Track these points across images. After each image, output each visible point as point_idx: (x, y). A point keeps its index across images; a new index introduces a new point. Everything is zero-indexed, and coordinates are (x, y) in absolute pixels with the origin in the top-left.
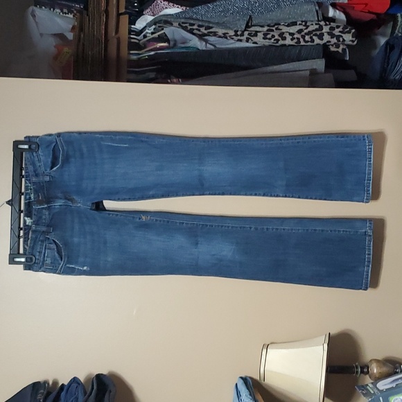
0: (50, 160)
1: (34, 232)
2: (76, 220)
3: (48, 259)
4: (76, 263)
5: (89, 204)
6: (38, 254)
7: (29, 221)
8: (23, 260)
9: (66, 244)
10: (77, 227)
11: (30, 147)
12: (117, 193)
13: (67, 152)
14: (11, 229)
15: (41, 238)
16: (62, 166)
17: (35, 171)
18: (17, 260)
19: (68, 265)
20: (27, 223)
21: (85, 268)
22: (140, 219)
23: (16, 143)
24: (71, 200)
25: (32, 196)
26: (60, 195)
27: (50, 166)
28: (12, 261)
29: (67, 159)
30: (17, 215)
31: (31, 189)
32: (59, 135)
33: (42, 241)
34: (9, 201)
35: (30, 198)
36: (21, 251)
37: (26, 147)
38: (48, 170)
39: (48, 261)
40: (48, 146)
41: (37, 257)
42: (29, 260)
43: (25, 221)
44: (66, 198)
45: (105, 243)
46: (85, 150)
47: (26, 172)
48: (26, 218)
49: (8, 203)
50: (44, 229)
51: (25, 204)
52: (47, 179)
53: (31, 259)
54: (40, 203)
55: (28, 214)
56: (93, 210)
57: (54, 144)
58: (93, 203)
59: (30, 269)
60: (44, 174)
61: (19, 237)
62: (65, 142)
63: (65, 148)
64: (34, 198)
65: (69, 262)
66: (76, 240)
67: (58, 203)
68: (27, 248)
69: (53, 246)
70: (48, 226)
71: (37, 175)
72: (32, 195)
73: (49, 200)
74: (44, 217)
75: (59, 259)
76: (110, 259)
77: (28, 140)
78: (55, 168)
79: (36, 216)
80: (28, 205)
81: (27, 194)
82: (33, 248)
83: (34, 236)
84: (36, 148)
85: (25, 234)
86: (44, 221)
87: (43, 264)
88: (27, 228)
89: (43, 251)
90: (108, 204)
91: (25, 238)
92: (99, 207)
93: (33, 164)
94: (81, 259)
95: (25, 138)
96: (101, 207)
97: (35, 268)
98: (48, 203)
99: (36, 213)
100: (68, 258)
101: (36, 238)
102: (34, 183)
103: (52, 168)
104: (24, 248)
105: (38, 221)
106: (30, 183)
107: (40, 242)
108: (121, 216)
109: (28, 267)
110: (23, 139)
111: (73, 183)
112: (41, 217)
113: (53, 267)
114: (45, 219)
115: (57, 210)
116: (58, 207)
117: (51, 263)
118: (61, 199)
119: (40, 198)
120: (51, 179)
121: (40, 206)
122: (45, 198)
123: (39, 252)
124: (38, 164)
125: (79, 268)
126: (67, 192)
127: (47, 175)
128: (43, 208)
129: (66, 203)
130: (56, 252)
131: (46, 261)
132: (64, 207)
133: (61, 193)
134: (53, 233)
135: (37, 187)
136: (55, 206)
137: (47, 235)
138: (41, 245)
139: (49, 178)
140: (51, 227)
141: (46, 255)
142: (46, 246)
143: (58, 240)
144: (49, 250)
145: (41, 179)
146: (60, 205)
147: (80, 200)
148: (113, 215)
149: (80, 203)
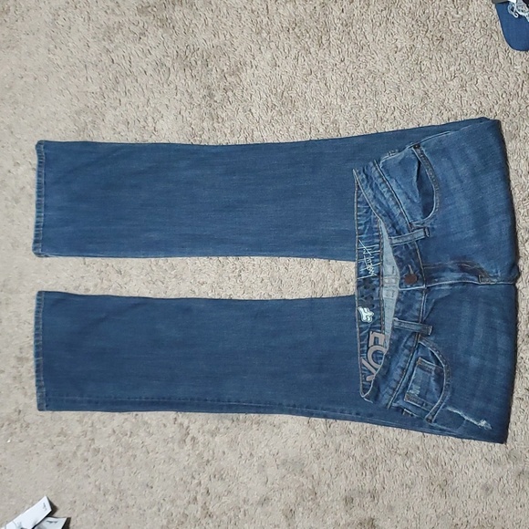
2: (481, 319)
3: (414, 386)
4: (467, 409)
6: (399, 371)
10: (480, 332)
15: (409, 344)
19: (450, 409)
21: (483, 423)
26: (450, 264)
27: (420, 209)
33: (412, 350)
38: (419, 217)
44: (462, 269)
48: (361, 309)
50: (415, 327)
54: (411, 281)
60: (411, 228)
65: (451, 403)
66: (474, 361)
67: (448, 280)
69: (431, 366)
70: (424, 322)
73: (428, 276)
74: (417, 306)
78: (432, 213)
83: (395, 337)
86: (416, 314)
87: (403, 393)
89: (410, 369)
98: (428, 280)
100: (453, 392)
101: (400, 341)
103: (425, 216)
105: (404, 312)
107: (406, 351)
112: (410, 307)
113: (422, 405)
114: (419, 310)
115: (445, 294)
116: (447, 287)
117: (419, 395)
118: (452, 271)
119: (412, 272)
120: (427, 234)
121: (412, 286)
122: (421, 274)
123: (403, 369)
124: (397, 212)
125: (471, 420)
126: (465, 257)
127: (419, 228)
128: (417, 290)
129: (464, 279)
130: (432, 379)
131: (411, 389)
132: (460, 287)
133: (451, 259)
134: (432, 338)
135: (401, 254)
136: (440, 285)
137: (421, 340)
138: (408, 356)
139: (423, 234)
140: (430, 325)
141: (413, 378)
142: (417, 359)
143: (439, 355)
144: (419, 370)
145: (409, 238)
146: (451, 285)
147: (495, 271)
149: (495, 277)
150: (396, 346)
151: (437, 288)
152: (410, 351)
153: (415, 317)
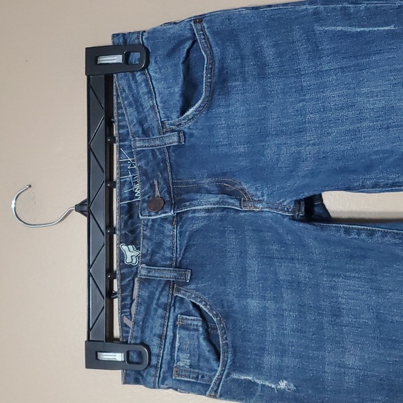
0: (177, 89)
1: (145, 282)
2: (252, 250)
3: (181, 356)
4: (258, 370)
5: (288, 202)
6: (156, 341)
7: (131, 254)
8: (119, 357)
9: (227, 316)
11: (126, 58)
13: (222, 60)
14: (90, 275)
15: (163, 300)
16: (209, 104)
17: (141, 123)
18: (105, 356)
19: (235, 376)
20: (128, 260)
21: (283, 385)
23: (93, 54)
25: (138, 189)
26: (206, 182)
27: (179, 105)
28: (93, 361)
29: (221, 82)
30: (103, 239)
31: (133, 171)
32: (199, 20)
33: (166, 307)
34: (82, 204)
35: (132, 193)
36: (117, 333)
37: (117, 59)
38: (175, 115)
39: (184, 361)
40: (172, 53)
41: (155, 350)
42: (134, 357)
43: (122, 255)
44: (222, 191)
45: (336, 313)
46: (269, 53)
47: (120, 127)
48: (124, 247)
49: (80, 208)
50: (169, 275)
51: (121, 208)
52: (173, 139)
53: (140, 354)
54: (156, 206)
55: (131, 238)
56: (300, 221)
57: (187, 45)
58: (298, 202)
59: (137, 382)
60: (162, 128)
61: (110, 294)
62: (215, 34)
63: (216, 50)
64: (144, 194)
65: (236, 367)
66: (253, 304)
67: (204, 204)
68: (130, 323)
69: (196, 321)
70: (179, 266)
71: (146, 133)
72: (138, 186)
73: (177, 197)
74: (168, 243)
75: (211, 357)
76: (350, 361)
77: (123, 44)
78: (191, 110)
79: (150, 239)
80: (129, 211)
81: (123, 184)
82: (143, 325)
83: (145, 294)
84: (140, 60)
85: (123, 288)
86: (168, 254)
87: (170, 368)
88: (130, 272)
89: (170, 334)
90: (337, 202)
91: (123, 299)
92: (312, 211)
93: (137, 104)
94: (269, 360)
95: (114, 36)
96: (317, 210)
97: (150, 379)
98: (177, 203)
99: (148, 233)
100: (235, 354)
101: (151, 298)
102: (142, 154)
103: (183, 112)
104: (123, 325)
105: (153, 253)
106: (131, 155)
107: (160, 311)
108: (384, 234)
110: (109, 42)
111: (241, 149)
112: (160, 245)
113: (197, 378)
114: (170, 249)
115: (202, 224)
116: (202, 214)
117: (191, 366)
118: (209, 192)
119: (158, 193)
120: (182, 140)
121: (157, 213)
122: (170, 194)
123: (160, 337)
124: (147, 103)
125: (267, 383)
126: (224, 174)
127: (173, 131)
128: (165, 219)
129: (223, 202)
130: (201, 338)
131: (178, 360)
132: (219, 214)
133: (208, 177)
134: (193, 286)
135: (147, 164)
136: (194, 211)
137: (179, 291)
138: (163, 317)
139: (176, 139)
140: (186, 269)
141: (177, 344)
142: (176, 319)
143: (205, 305)
144: (184, 333)
145: (158, 142)
146: (208, 210)
147: (259, 194)
148: (358, 234)
149: (260, 201)
150: (147, 304)
151: (190, 215)
152: (165, 309)
153: (166, 259)
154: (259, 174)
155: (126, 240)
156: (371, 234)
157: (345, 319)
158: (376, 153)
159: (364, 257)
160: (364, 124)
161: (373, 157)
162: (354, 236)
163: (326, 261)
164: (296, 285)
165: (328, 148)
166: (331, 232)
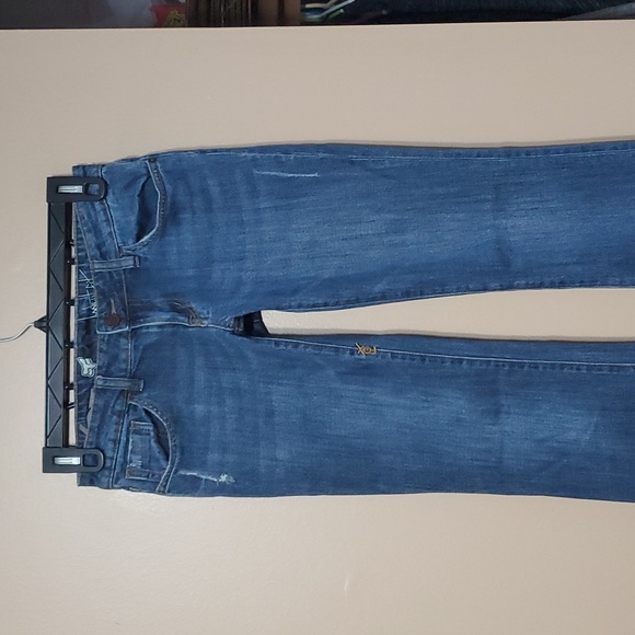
0: (133, 218)
1: (101, 392)
2: (200, 361)
3: (135, 458)
4: (203, 466)
5: (229, 319)
6: (111, 445)
7: (88, 366)
8: (76, 461)
9: (176, 421)
10: (201, 377)
11: (86, 189)
12: (295, 292)
13: (174, 196)
14: (48, 386)
15: (118, 408)
16: (162, 233)
17: (99, 247)
18: (62, 461)
19: (182, 472)
20: (85, 372)
21: (223, 478)
22: (352, 353)
23: (54, 183)
24: (186, 312)
25: (95, 307)
26: (158, 301)
27: (135, 232)
28: (50, 465)
29: (173, 215)
30: (61, 353)
31: (91, 290)
32: (153, 158)
33: (121, 415)
34: (41, 320)
35: (90, 310)
36: (73, 440)
37: (78, 189)
38: (131, 241)
39: (136, 462)
40: (129, 186)
41: (109, 454)
42: (89, 460)
43: (79, 368)
44: (174, 309)
45: (270, 414)
46: (215, 191)
47: (78, 251)
48: (81, 360)
49: (39, 324)
50: (124, 384)
51: (79, 325)
52: (129, 263)
53: (95, 458)
54: (113, 321)
55: (87, 351)
56: (241, 335)
57: (143, 180)
58: (237, 319)
59: (92, 483)
60: (119, 253)
61: (66, 405)
62: (166, 172)
63: (168, 186)
64: (100, 312)
65: (183, 464)
66: (200, 409)
67: (156, 321)
68: (86, 431)
69: (148, 426)
70: (133, 377)
71: (104, 256)
72: (95, 304)
73: (133, 315)
74: (124, 356)
75: (161, 457)
76: (281, 454)
77: (83, 174)
78: (146, 238)
79: (105, 352)
80: (86, 327)
81: (81, 302)
82: (98, 431)
83: (101, 403)
84: (99, 190)
85: (79, 398)
86: (123, 366)
87: (123, 470)
88: (85, 383)
89: (124, 439)
90: (274, 320)
91: (79, 408)
92: (251, 326)
93: (96, 230)
94: (213, 457)
95: (75, 168)
96: (256, 327)
97: (104, 480)
98: (132, 320)
99: (104, 347)
100: (182, 453)
101: (106, 406)
102: (100, 276)
103: (139, 238)
104: (79, 433)
105: (109, 365)
106: (89, 276)
107: (115, 418)
108: (306, 346)
109: (89, 477)
110: (69, 172)
111: (191, 272)
112: (115, 358)
113: (148, 477)
114: (125, 361)
115: (154, 339)
116: (155, 330)
117: (142, 466)
118: (161, 310)
119: (114, 311)
120: (138, 263)
121: (113, 329)
122: (125, 311)
123: (114, 441)
124: (106, 230)
125: (210, 478)
126: (175, 294)
127: (129, 255)
128: (120, 334)
129: (174, 319)
130: (152, 441)
131: (131, 462)
132: (170, 329)
133: (162, 296)
134: (145, 395)
135: (104, 284)
136: (148, 327)
137: (131, 399)
138: (117, 424)
139: (131, 262)
140: (140, 379)
141: (130, 447)
142: (129, 425)
143: (157, 412)
144: (137, 436)
145: (115, 265)
146: (160, 326)
147: (205, 312)
148: (286, 346)
149: (206, 318)
150: (102, 413)
151: (144, 331)
152: (119, 416)
153: (121, 370)
154: (205, 294)
155: (83, 353)
156: (296, 346)
157: (277, 419)
158: (303, 279)
159: (294, 367)
160: (293, 255)
161: (301, 282)
162: (282, 347)
163: (263, 370)
164: (237, 392)
165: (264, 274)
166: (264, 344)
